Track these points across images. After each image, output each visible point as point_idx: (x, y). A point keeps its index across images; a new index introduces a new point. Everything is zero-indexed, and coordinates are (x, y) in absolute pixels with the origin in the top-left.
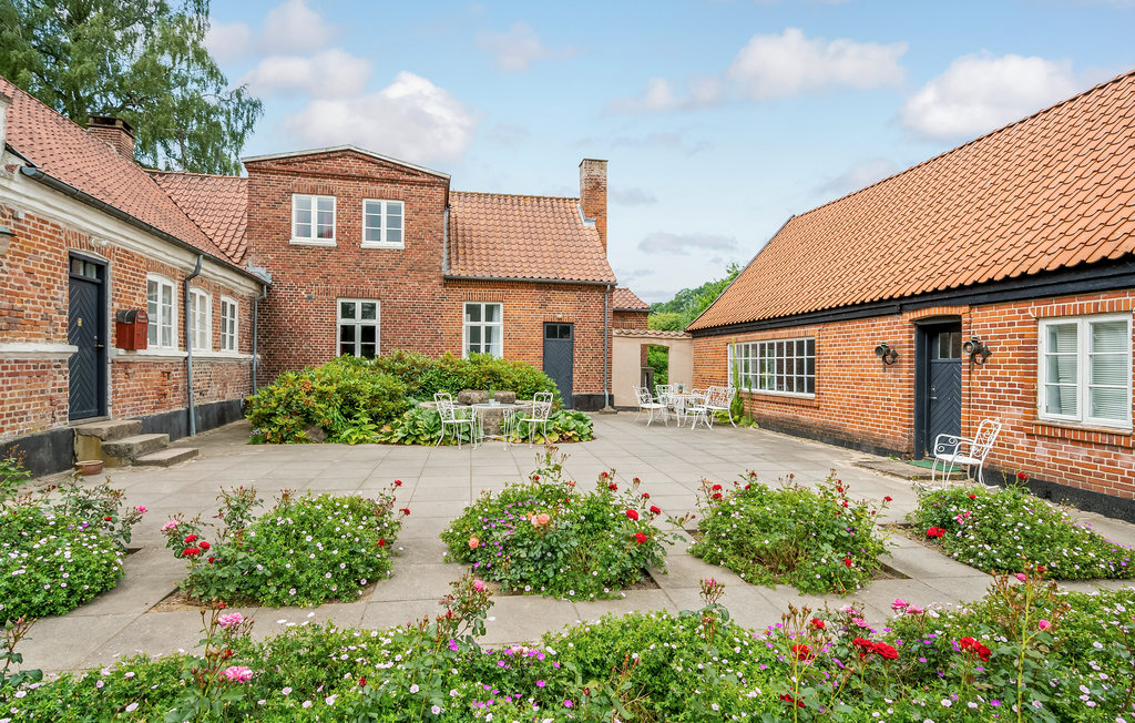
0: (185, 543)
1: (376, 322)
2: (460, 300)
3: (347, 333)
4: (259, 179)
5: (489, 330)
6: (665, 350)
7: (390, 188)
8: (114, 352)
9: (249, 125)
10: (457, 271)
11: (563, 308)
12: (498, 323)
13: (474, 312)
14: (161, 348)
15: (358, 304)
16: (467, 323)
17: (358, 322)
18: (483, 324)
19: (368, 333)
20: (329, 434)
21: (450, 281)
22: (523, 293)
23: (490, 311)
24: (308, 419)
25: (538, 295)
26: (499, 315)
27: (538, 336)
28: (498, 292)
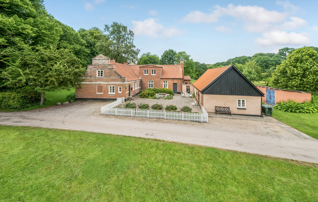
0: (138, 106)
1: (153, 83)
2: (163, 81)
3: (150, 84)
4: (140, 68)
5: (166, 84)
6: (189, 87)
7: (154, 68)
8: (131, 91)
9: (139, 53)
10: (162, 77)
11: (175, 81)
12: (167, 83)
13: (164, 82)
14: (133, 90)
15: (151, 81)
16: (163, 83)
17: (151, 83)
18: (165, 83)
19: (152, 84)
20: (147, 97)
21: (161, 79)
22: (170, 80)
23: (166, 82)
24: (145, 96)
25: (172, 80)
26: (167, 82)
27: (172, 85)
28: (167, 80)
